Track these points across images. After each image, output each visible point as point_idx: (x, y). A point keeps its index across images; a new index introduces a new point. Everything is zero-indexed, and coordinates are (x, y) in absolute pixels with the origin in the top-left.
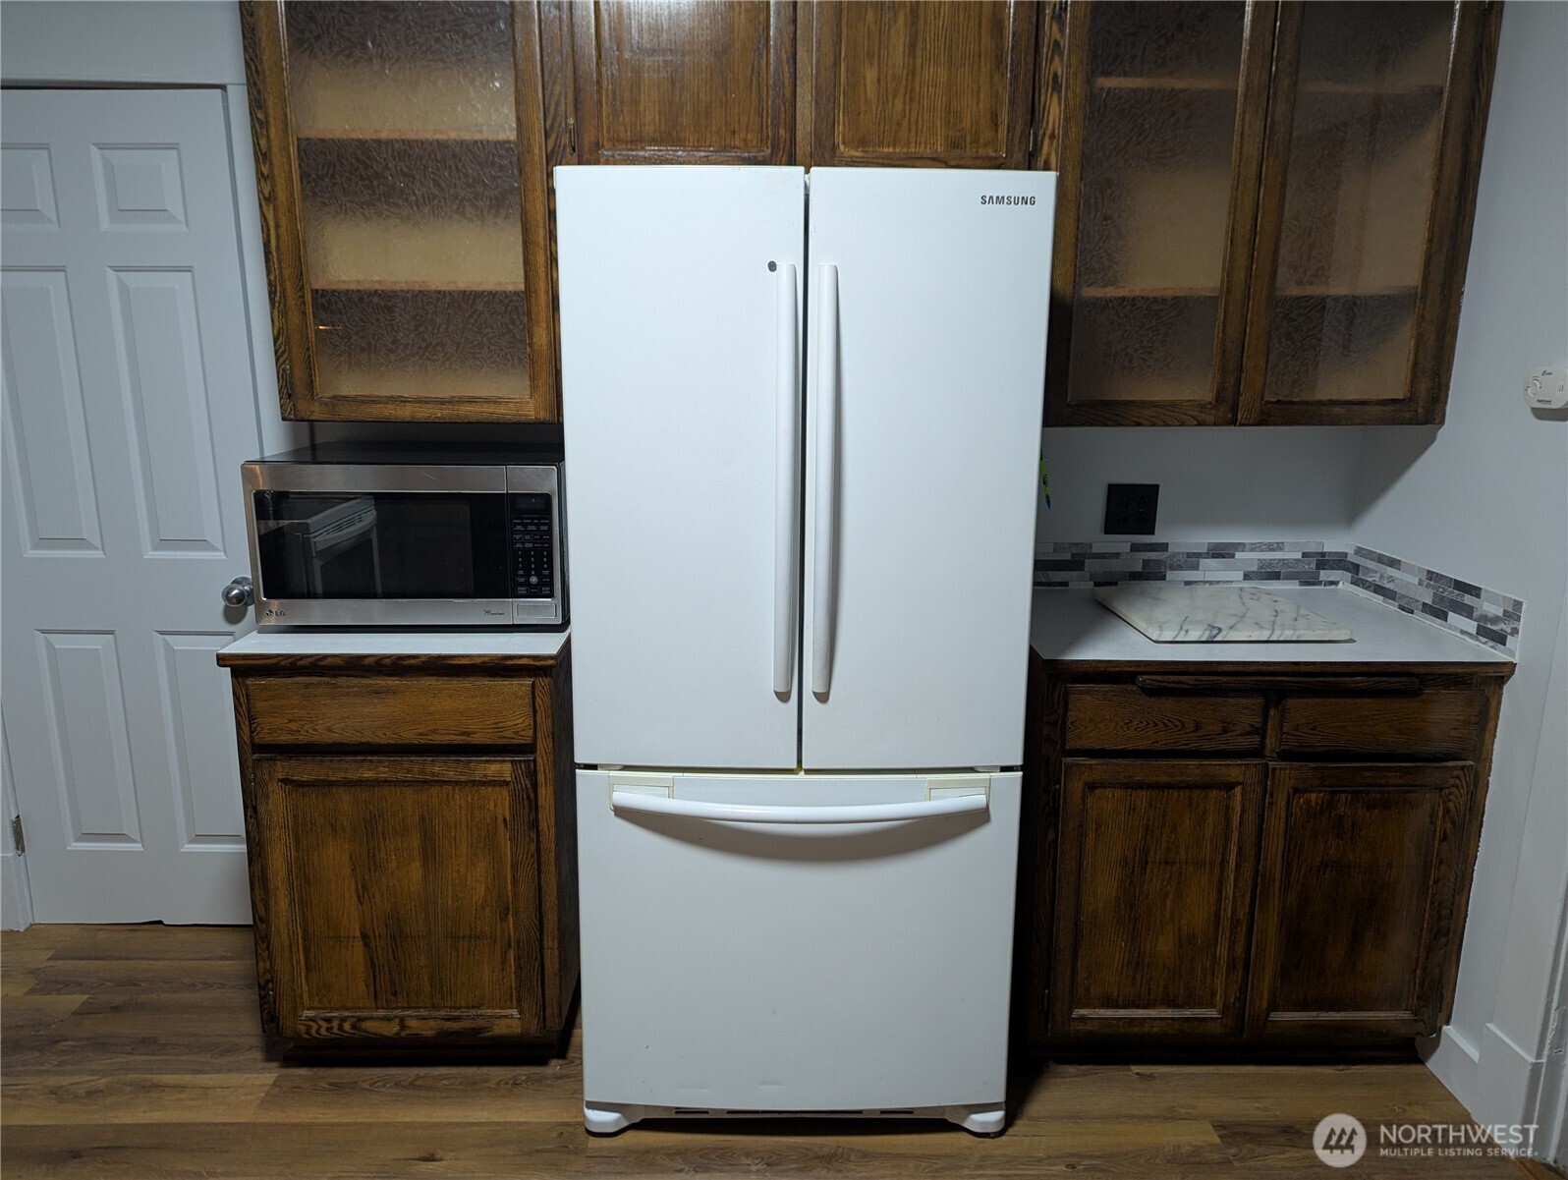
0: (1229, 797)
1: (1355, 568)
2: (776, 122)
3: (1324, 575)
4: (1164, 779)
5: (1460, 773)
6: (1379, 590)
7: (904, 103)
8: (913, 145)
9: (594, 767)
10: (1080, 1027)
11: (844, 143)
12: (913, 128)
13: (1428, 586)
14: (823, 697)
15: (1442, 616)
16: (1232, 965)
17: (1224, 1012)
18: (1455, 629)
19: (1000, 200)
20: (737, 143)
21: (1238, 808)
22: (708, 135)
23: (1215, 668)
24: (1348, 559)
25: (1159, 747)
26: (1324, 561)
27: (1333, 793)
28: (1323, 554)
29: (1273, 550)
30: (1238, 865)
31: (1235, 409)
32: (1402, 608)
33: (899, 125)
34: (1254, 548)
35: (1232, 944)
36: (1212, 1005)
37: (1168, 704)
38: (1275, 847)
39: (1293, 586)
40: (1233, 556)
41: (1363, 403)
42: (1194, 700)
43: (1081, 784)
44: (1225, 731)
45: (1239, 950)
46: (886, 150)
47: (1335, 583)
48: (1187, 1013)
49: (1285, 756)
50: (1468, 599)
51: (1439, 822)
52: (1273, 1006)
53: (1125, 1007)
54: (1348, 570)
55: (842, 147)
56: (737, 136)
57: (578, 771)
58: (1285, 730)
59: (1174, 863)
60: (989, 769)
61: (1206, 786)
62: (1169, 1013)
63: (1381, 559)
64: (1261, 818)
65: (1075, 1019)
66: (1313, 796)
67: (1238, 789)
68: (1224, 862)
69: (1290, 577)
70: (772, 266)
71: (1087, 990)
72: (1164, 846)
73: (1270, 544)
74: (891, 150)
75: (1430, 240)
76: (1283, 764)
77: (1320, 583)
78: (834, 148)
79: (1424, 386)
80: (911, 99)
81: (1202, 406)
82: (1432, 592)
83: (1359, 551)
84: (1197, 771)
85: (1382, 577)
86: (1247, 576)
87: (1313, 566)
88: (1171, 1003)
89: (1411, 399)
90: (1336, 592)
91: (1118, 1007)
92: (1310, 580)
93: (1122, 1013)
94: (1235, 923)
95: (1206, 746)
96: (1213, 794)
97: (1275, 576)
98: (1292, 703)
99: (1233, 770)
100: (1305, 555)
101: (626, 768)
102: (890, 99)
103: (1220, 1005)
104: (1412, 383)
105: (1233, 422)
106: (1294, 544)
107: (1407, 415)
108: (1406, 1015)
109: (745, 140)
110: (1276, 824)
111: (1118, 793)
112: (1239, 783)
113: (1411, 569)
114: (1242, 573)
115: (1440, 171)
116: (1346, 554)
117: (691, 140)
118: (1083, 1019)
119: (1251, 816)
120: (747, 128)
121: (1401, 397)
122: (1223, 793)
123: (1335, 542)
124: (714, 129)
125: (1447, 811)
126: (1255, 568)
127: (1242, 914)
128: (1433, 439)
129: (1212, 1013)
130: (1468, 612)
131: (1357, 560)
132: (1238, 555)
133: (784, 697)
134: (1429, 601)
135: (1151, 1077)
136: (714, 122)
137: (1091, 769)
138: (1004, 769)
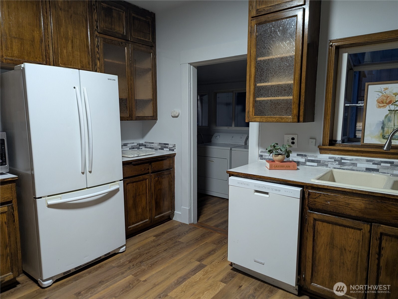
0: (146, 181)
1: (145, 145)
2: (46, 57)
3: (141, 147)
4: (137, 180)
5: (172, 171)
6: (150, 148)
7: (72, 58)
8: (74, 66)
9: (41, 198)
10: (130, 230)
11: (61, 64)
12: (74, 63)
13: (159, 145)
14: (90, 172)
15: (163, 149)
16: (149, 210)
17: (149, 219)
18: (165, 151)
19: (111, 79)
20: (37, 60)
21: (148, 183)
22: (30, 58)
23: (143, 159)
24: (143, 144)
25: (136, 174)
26: (140, 145)
27: (158, 177)
28: (140, 144)
29: (133, 144)
30: (149, 193)
31: (132, 118)
32: (155, 150)
33: (71, 62)
34: (130, 144)
35: (149, 207)
36: (147, 219)
37: (137, 167)
38: (153, 188)
39: (136, 149)
40: (127, 145)
41: (148, 117)
42: (140, 165)
43: (126, 184)
44: (145, 170)
45: (150, 208)
46: (69, 66)
47: (142, 149)
48: (144, 221)
49: (152, 173)
50: (167, 146)
51: (171, 179)
52: (155, 216)
53: (136, 223)
54: (144, 146)
55: (60, 64)
56: (37, 59)
57: (37, 200)
58: (152, 168)
59: (140, 195)
60: (118, 181)
61: (143, 180)
62: (142, 222)
63: (150, 143)
64: (151, 184)
65: (129, 229)
66: (156, 179)
67: (147, 179)
68: (147, 193)
69: (136, 148)
70: (74, 88)
71: (130, 222)
72: (138, 192)
73: (132, 143)
74: (70, 66)
75: (153, 91)
76: (152, 174)
77: (140, 149)
78: (59, 64)
79: (155, 114)
80: (73, 57)
81: (127, 117)
82: (160, 146)
83: (145, 142)
84: (142, 178)
85: (151, 146)
86: (130, 149)
87: (139, 146)
88: (142, 220)
89: (154, 116)
90: (142, 150)
91: (134, 224)
92: (139, 148)
93: (135, 225)
94: (149, 202)
95: (142, 173)
96: (144, 181)
97: (134, 148)
98: (153, 163)
99: (146, 176)
100: (137, 144)
101: (48, 196)
102: (69, 56)
103: (148, 218)
104: (154, 114)
105: (132, 120)
106: (136, 142)
107: (154, 118)
108: (171, 211)
109: (39, 60)
110: (153, 184)
111: (131, 184)
112: (147, 178)
113: (156, 143)
114: (129, 148)
115: (153, 81)
116: (143, 143)
117: (26, 58)
118: (130, 228)
119: (149, 184)
120: (39, 57)
121: (152, 116)
122: (145, 181)
123: (142, 141)
124: (32, 57)
125: (171, 177)
126: (131, 147)
127: (150, 201)
128: (156, 122)
129: (147, 220)
130: (167, 148)
131: (145, 144)
132: (128, 145)
133: (83, 173)
134: (160, 148)
135: (140, 235)
136: (32, 55)
137: (127, 181)
138: (120, 180)
